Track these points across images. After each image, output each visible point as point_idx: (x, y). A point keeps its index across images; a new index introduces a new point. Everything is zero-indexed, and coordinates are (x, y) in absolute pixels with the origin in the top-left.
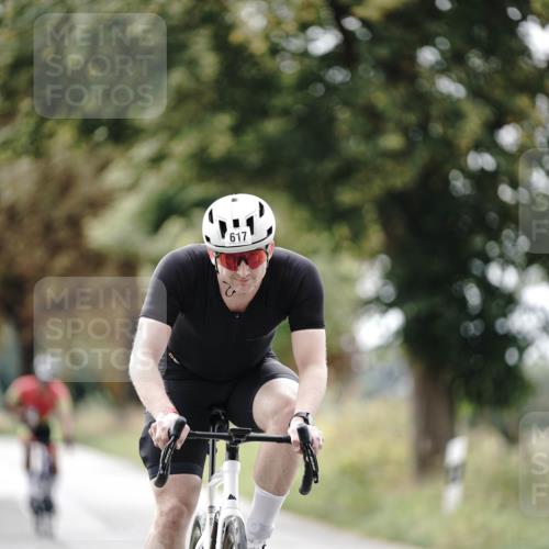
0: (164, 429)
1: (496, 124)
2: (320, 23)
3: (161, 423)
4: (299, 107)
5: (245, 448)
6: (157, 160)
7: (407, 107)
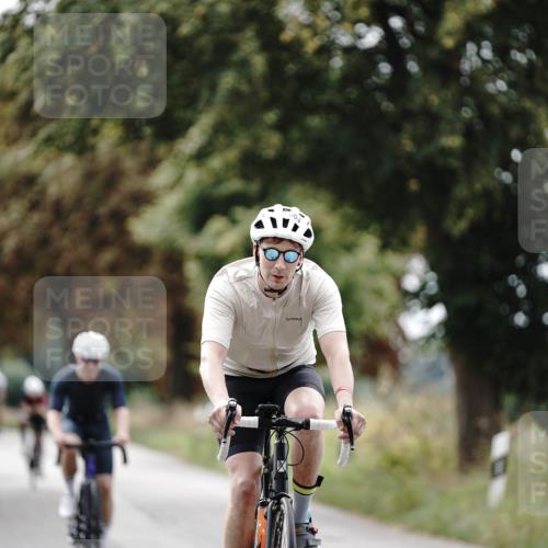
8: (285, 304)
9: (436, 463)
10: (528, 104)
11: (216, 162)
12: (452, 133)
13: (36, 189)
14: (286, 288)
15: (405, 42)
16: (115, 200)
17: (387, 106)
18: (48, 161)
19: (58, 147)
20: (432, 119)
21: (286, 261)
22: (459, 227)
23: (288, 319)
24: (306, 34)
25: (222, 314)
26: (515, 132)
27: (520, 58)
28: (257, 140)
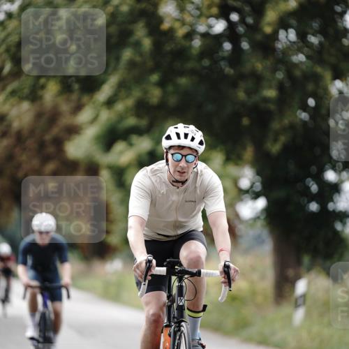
8: (185, 191)
9: (260, 299)
10: (319, 70)
11: (120, 107)
12: (270, 87)
13: (5, 123)
14: (187, 180)
15: (241, 29)
16: (55, 131)
17: (228, 70)
18: (13, 106)
19: (19, 97)
20: (257, 79)
21: (187, 162)
22: (275, 148)
23: (186, 201)
24: (177, 25)
25: (143, 197)
26: (310, 87)
27: (314, 40)
28: (146, 92)
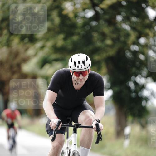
0: (54, 124)
1: (139, 37)
2: (88, 8)
3: (53, 122)
4: (83, 32)
5: (78, 130)
6: (42, 48)
7: (113, 32)
